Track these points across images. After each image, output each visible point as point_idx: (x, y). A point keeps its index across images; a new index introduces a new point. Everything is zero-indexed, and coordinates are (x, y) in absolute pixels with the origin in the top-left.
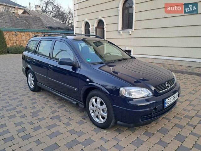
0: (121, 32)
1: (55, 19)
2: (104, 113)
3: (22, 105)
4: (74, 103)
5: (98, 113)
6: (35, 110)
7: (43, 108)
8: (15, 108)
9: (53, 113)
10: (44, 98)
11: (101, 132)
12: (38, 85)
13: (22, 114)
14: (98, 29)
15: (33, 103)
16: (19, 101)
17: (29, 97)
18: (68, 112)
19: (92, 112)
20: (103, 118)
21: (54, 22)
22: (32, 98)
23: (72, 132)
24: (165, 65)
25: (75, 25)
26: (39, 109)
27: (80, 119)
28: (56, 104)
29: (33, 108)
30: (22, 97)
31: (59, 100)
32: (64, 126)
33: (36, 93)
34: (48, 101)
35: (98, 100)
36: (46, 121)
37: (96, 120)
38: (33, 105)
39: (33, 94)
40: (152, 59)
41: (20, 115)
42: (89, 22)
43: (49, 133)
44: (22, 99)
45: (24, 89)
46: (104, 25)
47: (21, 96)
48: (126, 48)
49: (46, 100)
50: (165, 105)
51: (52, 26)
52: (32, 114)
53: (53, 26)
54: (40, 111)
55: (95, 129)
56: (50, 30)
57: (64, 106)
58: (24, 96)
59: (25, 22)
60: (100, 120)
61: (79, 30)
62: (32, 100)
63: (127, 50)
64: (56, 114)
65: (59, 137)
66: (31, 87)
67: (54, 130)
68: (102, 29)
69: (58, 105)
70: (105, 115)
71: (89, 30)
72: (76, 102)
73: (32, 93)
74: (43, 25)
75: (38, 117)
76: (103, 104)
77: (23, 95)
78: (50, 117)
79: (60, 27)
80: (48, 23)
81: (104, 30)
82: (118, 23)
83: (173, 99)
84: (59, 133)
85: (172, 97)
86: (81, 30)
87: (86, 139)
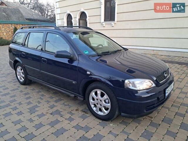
0: (104, 23)
1: (33, 10)
3: (15, 100)
4: (71, 95)
6: (31, 105)
7: (39, 102)
10: (38, 92)
11: (107, 125)
12: (28, 78)
13: (18, 111)
14: (81, 21)
15: (27, 98)
16: (11, 97)
17: (21, 91)
18: (67, 106)
19: (94, 107)
21: (33, 14)
22: (24, 93)
23: (79, 127)
25: (57, 17)
26: (35, 105)
27: (81, 113)
28: (51, 98)
29: (28, 104)
31: (54, 93)
32: (68, 122)
33: (28, 87)
34: (43, 95)
35: (98, 92)
36: (46, 117)
37: (100, 113)
38: (28, 101)
39: (24, 88)
40: (134, 50)
41: (16, 112)
42: (71, 13)
44: (14, 94)
45: (14, 83)
46: (86, 17)
47: (12, 91)
49: (40, 94)
50: (166, 95)
51: (31, 18)
52: (29, 110)
54: (37, 106)
55: (100, 123)
56: (30, 22)
57: (61, 100)
58: (16, 91)
59: (3, 14)
60: (104, 112)
61: (61, 22)
62: (26, 94)
64: (55, 109)
66: (21, 81)
67: (58, 126)
68: (85, 21)
69: (54, 99)
71: (71, 22)
72: (74, 95)
74: (22, 16)
75: (37, 113)
77: (14, 90)
79: (39, 19)
80: (27, 15)
81: (87, 22)
82: (101, 15)
83: (171, 89)
84: (64, 130)
85: (170, 87)
86: (64, 22)
87: (94, 135)
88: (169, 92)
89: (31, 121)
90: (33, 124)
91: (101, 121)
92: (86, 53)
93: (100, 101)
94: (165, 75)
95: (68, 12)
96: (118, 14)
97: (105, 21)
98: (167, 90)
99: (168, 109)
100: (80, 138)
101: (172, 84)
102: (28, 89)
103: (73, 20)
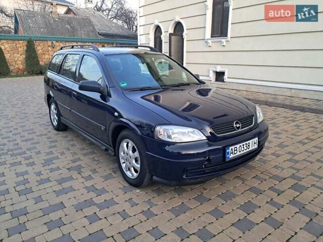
0: (209, 41)
1: (115, 21)
2: (137, 163)
3: (35, 148)
5: (129, 164)
6: (51, 156)
7: (63, 153)
8: (25, 153)
9: (74, 161)
10: (69, 141)
11: (132, 191)
12: (62, 121)
13: (31, 161)
14: (172, 37)
15: (50, 147)
16: (32, 144)
17: (49, 138)
18: (96, 162)
19: (124, 163)
20: (136, 171)
21: (112, 26)
22: (52, 139)
23: (92, 189)
24: (278, 97)
25: (140, 31)
26: (56, 156)
27: (108, 172)
28: (83, 149)
29: (48, 154)
30: (39, 138)
32: (83, 180)
33: (61, 133)
34: (73, 145)
35: (130, 145)
36: (60, 172)
38: (50, 150)
40: (258, 87)
41: (27, 162)
42: (160, 25)
43: (58, 188)
44: (38, 140)
45: (46, 126)
46: (183, 30)
47: (37, 136)
48: (216, 68)
49: (71, 143)
50: (228, 156)
51: (108, 32)
52: (44, 162)
53: (111, 32)
54: (57, 158)
55: (124, 186)
56: (106, 39)
57: (93, 153)
58: (42, 137)
59: (67, 26)
60: (132, 174)
61: (146, 39)
62: (52, 142)
63: (218, 71)
64: (78, 163)
65: (70, 195)
66: (54, 123)
67: (66, 185)
68: (181, 37)
70: (138, 166)
71: (160, 38)
72: (105, 148)
73: (56, 132)
74: (94, 31)
75: (52, 166)
76: (136, 151)
77: (41, 135)
78: (68, 167)
79: (121, 34)
80: (103, 28)
81: (183, 39)
82: (205, 27)
83: (245, 148)
84: (71, 189)
85: (243, 145)
86: (149, 39)
87: (105, 200)
88: (238, 153)
89: (39, 174)
90: (38, 178)
91: (127, 185)
93: (129, 158)
94: (235, 126)
95: (157, 23)
96: (233, 25)
97: (212, 37)
98: (230, 148)
99: (244, 180)
100: (85, 201)
101: (250, 141)
102: (59, 136)
103: (163, 35)
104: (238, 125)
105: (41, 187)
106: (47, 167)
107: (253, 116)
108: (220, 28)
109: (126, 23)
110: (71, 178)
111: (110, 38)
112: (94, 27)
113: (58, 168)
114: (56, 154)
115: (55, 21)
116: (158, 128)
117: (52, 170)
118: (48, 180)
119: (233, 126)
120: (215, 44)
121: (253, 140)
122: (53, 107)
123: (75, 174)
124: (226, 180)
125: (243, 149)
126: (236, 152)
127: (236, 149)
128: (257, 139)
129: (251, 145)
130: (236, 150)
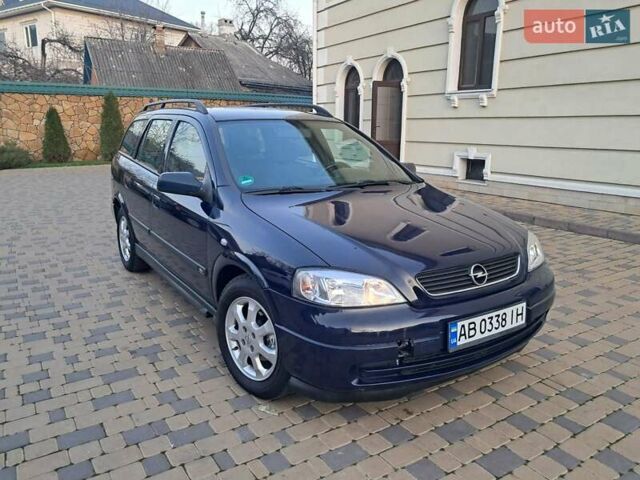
0: (455, 98)
1: (275, 59)
3: (79, 305)
5: (249, 349)
6: (106, 324)
7: (130, 319)
8: (58, 314)
9: (147, 337)
10: (149, 294)
11: (250, 408)
12: (138, 253)
13: (65, 332)
14: (380, 89)
15: (109, 306)
16: (77, 297)
17: (111, 286)
18: (190, 340)
19: (236, 348)
20: (266, 364)
21: (269, 68)
22: (116, 289)
23: (170, 398)
24: (596, 213)
25: (318, 77)
26: (116, 324)
27: (211, 362)
29: (101, 319)
30: (93, 285)
33: (136, 276)
34: (153, 303)
35: (251, 308)
36: (116, 357)
37: (247, 371)
38: (108, 311)
41: (57, 333)
42: (357, 65)
43: (102, 392)
44: (89, 290)
45: (113, 261)
46: (401, 76)
47: (91, 281)
49: (152, 298)
50: (453, 342)
51: (261, 81)
53: (265, 80)
54: (118, 328)
55: (238, 397)
56: (255, 93)
57: (190, 321)
58: (100, 283)
59: (180, 69)
60: (258, 372)
62: (115, 294)
63: (471, 158)
64: (155, 341)
66: (125, 256)
67: (119, 386)
68: (397, 89)
69: (175, 317)
71: (357, 91)
73: (127, 274)
75: (101, 345)
76: (265, 321)
77: (98, 280)
78: (132, 349)
79: (284, 84)
80: (250, 73)
81: (402, 93)
82: (446, 69)
83: (496, 325)
84: (129, 396)
85: (491, 318)
86: (335, 93)
87: (191, 425)
88: (479, 336)
89: (73, 360)
90: (69, 370)
91: (242, 393)
92: (243, 183)
93: (251, 337)
94: (472, 274)
95: (350, 61)
96: (503, 64)
97: (459, 89)
98: (460, 324)
99: (497, 396)
100: (150, 424)
101: (508, 311)
102: (132, 282)
103: (361, 85)
104: (480, 274)
105: (70, 388)
106: (93, 347)
107: (517, 254)
108: (477, 70)
109: (298, 62)
110: (133, 373)
111: (261, 92)
112: (232, 71)
113: (114, 350)
114: (117, 320)
115: (159, 59)
116: (301, 274)
117: (100, 354)
118: (88, 374)
119: (468, 276)
120: (465, 103)
121: (514, 308)
122: (123, 223)
123: (142, 365)
124: (459, 393)
125: (489, 327)
126: (472, 332)
127: (472, 326)
128: (524, 304)
129: (508, 319)
130: (474, 329)
